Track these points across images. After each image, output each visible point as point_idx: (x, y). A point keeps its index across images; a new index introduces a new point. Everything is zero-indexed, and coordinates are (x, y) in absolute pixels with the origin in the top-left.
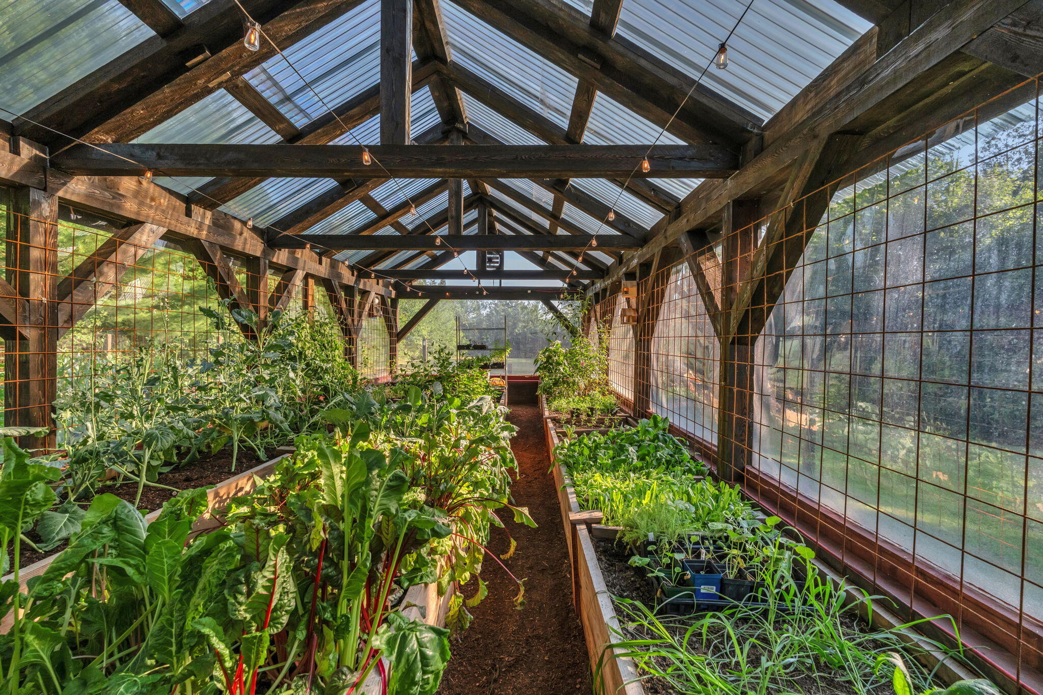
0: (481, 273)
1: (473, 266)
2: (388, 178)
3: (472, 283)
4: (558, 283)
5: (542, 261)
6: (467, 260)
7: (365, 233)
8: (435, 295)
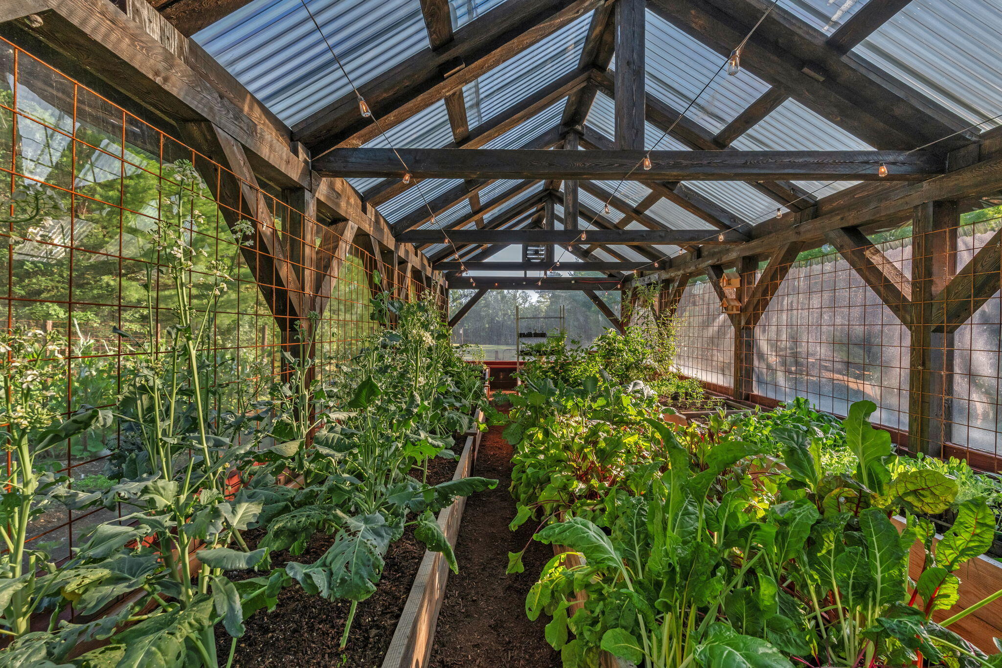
0: (526, 265)
1: (519, 259)
2: (498, 178)
3: (520, 274)
4: (599, 274)
5: (585, 254)
6: (512, 253)
7: (456, 228)
8: (484, 285)
